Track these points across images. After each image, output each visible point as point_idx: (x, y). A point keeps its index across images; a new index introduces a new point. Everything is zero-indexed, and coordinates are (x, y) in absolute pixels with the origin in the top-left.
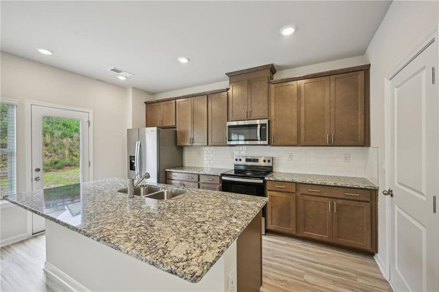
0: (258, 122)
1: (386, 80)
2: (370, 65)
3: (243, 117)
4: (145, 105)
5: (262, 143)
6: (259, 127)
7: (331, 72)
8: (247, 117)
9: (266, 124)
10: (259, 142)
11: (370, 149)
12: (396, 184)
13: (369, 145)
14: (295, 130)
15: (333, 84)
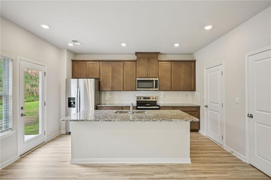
0: (154, 79)
1: (205, 69)
2: (196, 60)
3: (145, 76)
4: (71, 61)
5: (155, 89)
6: (154, 81)
7: (184, 60)
8: (147, 76)
9: (157, 80)
10: (154, 89)
11: (196, 92)
12: (209, 103)
13: (195, 91)
14: (169, 84)
15: (184, 66)
